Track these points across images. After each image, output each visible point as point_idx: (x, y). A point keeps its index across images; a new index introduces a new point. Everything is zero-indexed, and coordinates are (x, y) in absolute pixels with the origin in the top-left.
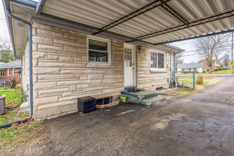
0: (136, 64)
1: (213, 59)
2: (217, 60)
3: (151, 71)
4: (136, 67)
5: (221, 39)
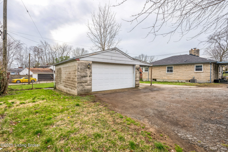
3: (219, 74)
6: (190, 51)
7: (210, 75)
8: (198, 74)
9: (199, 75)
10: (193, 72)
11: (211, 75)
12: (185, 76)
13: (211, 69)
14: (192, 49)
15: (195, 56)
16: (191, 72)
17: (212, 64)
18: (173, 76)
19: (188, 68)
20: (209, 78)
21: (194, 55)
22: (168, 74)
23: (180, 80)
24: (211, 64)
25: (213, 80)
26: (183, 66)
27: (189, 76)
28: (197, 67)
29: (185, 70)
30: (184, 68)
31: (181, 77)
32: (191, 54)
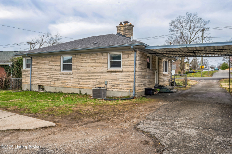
0: (159, 69)
1: (185, 62)
2: (188, 63)
3: (163, 74)
4: (159, 71)
5: (192, 41)
6: (117, 27)
7: (133, 77)
8: (113, 76)
9: (115, 78)
10: (105, 70)
11: (135, 79)
12: (92, 79)
13: (136, 64)
14: (121, 24)
15: (126, 37)
16: (102, 70)
17: (138, 52)
18: (72, 79)
19: (97, 61)
20: (133, 84)
21: (124, 36)
22: (63, 74)
23: (83, 88)
24: (135, 51)
25: (141, 89)
26: (89, 55)
27: (98, 80)
28: (112, 58)
29: (91, 65)
30: (89, 61)
31: (86, 83)
32: (118, 34)
